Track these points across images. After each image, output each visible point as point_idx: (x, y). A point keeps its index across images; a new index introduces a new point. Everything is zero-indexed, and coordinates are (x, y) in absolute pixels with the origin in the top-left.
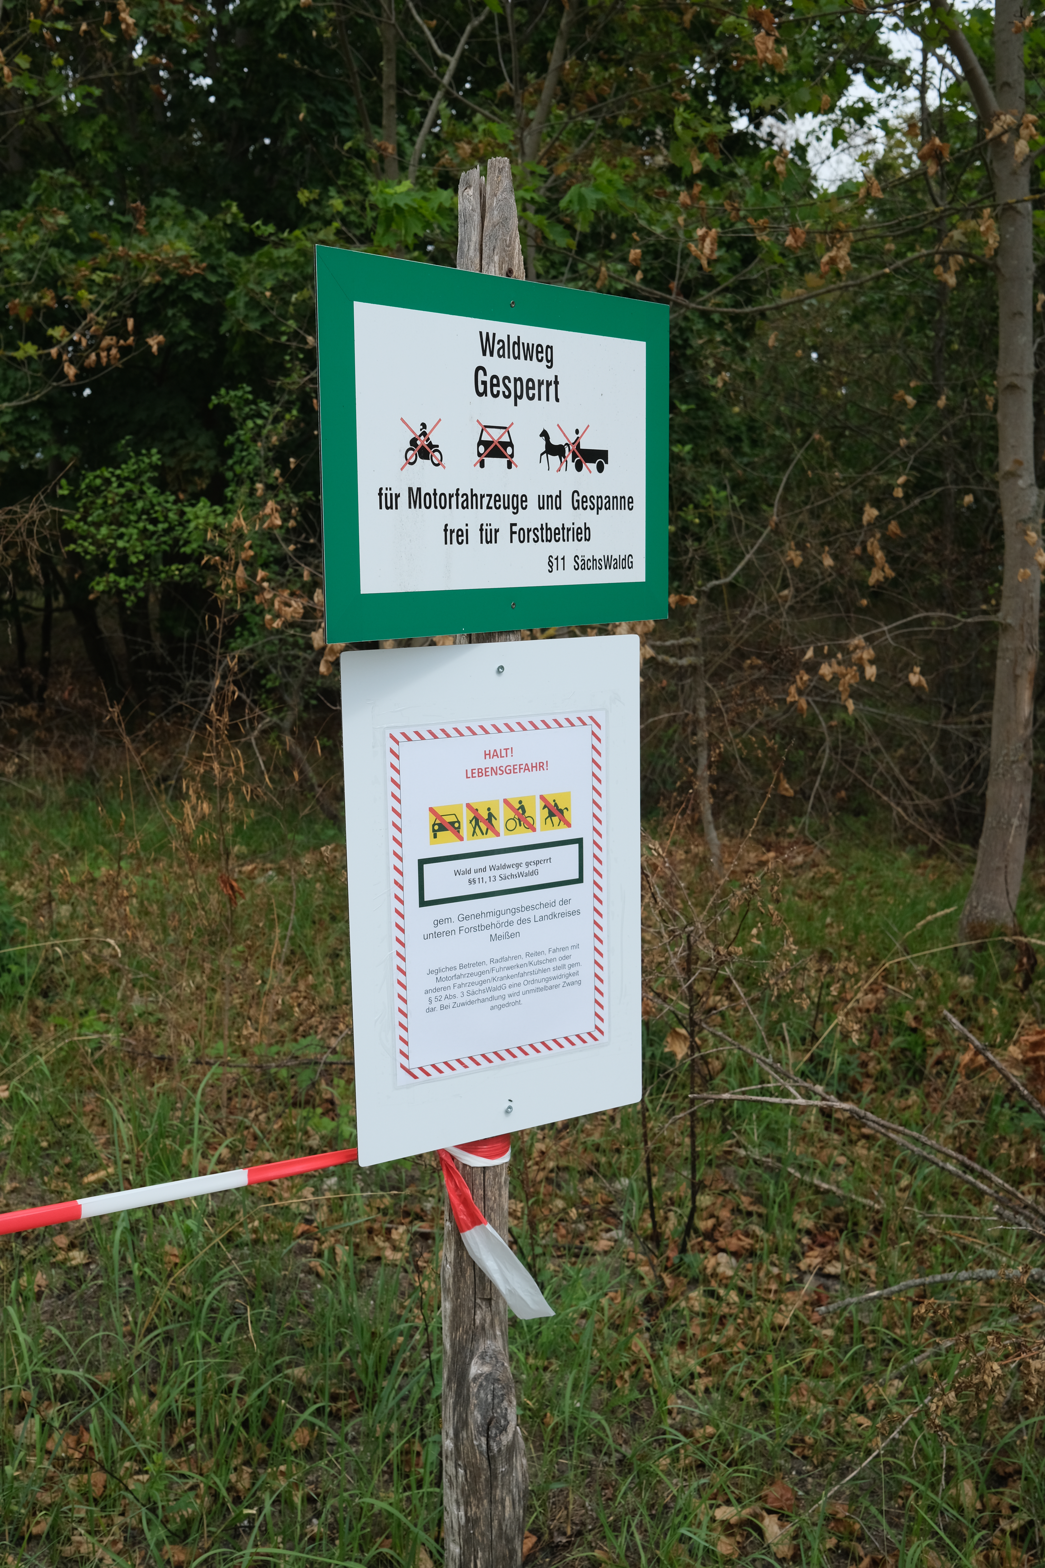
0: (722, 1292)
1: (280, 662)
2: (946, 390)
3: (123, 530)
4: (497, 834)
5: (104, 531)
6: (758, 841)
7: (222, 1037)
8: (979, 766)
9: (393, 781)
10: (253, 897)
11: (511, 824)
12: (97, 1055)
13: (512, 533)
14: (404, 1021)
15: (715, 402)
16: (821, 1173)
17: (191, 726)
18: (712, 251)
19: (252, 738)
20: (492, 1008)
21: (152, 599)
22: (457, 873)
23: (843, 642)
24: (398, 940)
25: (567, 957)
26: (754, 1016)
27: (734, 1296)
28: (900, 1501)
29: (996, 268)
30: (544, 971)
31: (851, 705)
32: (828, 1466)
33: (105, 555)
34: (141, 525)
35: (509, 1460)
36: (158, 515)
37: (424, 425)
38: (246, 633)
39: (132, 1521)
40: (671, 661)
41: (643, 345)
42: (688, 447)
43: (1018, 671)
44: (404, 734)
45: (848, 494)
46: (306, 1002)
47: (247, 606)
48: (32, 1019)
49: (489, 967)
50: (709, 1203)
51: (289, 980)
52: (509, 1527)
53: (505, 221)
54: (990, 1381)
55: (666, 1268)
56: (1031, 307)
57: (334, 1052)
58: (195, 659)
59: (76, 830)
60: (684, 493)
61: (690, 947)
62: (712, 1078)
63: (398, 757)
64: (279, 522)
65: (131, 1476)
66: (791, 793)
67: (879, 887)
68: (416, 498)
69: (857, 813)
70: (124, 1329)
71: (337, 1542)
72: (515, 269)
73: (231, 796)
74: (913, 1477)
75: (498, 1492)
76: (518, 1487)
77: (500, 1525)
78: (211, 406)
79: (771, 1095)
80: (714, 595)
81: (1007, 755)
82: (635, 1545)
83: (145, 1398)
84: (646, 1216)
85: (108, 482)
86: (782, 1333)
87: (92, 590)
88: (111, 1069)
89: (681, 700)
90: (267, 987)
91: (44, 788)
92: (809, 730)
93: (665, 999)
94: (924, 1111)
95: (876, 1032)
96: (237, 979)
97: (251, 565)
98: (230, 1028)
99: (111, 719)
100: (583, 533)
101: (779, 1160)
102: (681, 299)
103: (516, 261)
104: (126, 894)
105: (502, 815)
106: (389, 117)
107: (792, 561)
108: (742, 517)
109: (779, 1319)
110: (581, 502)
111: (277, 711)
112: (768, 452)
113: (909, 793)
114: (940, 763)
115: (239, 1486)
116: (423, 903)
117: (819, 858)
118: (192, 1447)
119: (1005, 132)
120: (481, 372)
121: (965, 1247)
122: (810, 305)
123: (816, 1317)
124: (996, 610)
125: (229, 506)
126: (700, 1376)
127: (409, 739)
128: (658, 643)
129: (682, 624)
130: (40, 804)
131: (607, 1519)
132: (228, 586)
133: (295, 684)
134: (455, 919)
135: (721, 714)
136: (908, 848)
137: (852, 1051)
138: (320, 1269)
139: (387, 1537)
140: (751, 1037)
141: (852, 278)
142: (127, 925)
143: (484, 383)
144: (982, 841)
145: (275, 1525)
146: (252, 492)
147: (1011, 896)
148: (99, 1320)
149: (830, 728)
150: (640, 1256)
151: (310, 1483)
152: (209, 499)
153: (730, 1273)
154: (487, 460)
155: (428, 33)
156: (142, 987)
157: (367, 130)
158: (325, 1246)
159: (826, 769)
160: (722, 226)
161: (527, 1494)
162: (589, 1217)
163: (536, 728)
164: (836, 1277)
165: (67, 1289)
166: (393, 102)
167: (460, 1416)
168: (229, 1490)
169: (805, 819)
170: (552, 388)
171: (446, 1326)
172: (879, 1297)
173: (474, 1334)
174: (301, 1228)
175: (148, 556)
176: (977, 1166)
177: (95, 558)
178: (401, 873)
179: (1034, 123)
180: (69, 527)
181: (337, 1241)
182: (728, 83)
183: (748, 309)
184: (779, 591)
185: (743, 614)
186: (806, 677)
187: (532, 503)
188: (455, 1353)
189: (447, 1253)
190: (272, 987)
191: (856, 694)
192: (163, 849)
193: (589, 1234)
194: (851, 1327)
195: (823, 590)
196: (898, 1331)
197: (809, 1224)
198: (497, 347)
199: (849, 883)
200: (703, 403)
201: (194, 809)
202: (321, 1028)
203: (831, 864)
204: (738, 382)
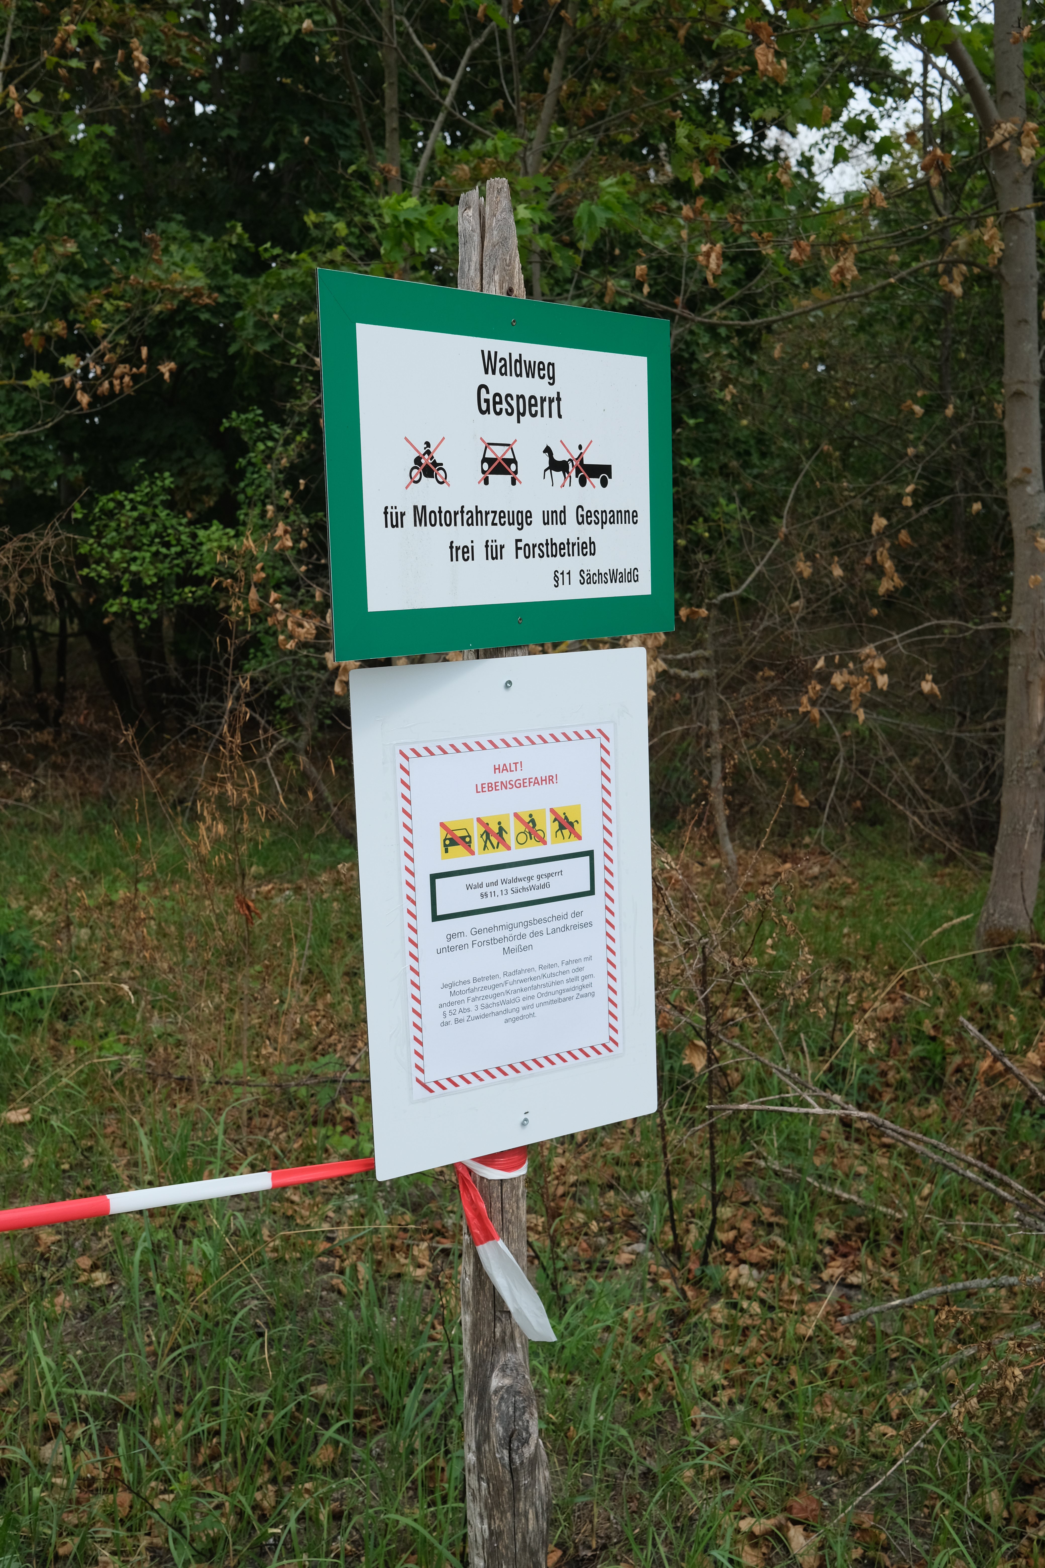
0: (745, 1304)
1: (294, 683)
2: (953, 398)
3: (136, 554)
4: (509, 848)
5: (117, 554)
6: (774, 853)
7: (241, 1057)
8: (994, 774)
9: (403, 796)
10: (269, 918)
11: (522, 838)
12: (117, 1076)
13: (518, 549)
14: (418, 1035)
15: (724, 414)
16: (842, 1183)
17: (206, 748)
18: (718, 266)
19: (267, 758)
20: (507, 1021)
21: (166, 622)
22: (469, 887)
23: (855, 651)
24: (411, 955)
25: (580, 969)
26: (773, 1028)
27: (756, 1308)
28: (926, 1510)
29: (1001, 277)
30: (558, 983)
31: (861, 715)
32: (854, 1476)
33: (118, 578)
34: (154, 549)
35: (532, 1473)
36: (171, 538)
37: (428, 444)
38: (259, 654)
39: (158, 1541)
40: (683, 674)
41: (643, 360)
42: (697, 461)
43: (1030, 678)
44: (413, 750)
45: (859, 503)
46: (324, 1021)
47: (260, 628)
48: (52, 1042)
49: (502, 980)
50: (729, 1215)
51: (307, 999)
52: (533, 1539)
53: (504, 240)
54: (1011, 1387)
55: (688, 1280)
56: (1036, 314)
57: (353, 1069)
58: (209, 681)
59: (94, 854)
60: (694, 506)
61: (705, 959)
62: (731, 1090)
63: (408, 773)
64: (289, 543)
65: (156, 1496)
66: (806, 803)
67: (895, 896)
68: (422, 516)
69: (873, 823)
70: (148, 1349)
71: (363, 1559)
72: (515, 288)
73: (245, 817)
74: (937, 1486)
75: (521, 1505)
76: (541, 1499)
77: (524, 1537)
78: (222, 429)
79: (791, 1105)
80: (726, 607)
81: (1021, 761)
82: (660, 1558)
83: (170, 1418)
84: (667, 1229)
85: (120, 505)
86: (805, 1344)
87: (106, 614)
88: (131, 1091)
89: (694, 713)
90: (285, 1006)
91: (62, 812)
92: (823, 741)
93: (681, 1011)
94: (944, 1119)
95: (895, 1043)
96: (256, 999)
97: (264, 586)
98: (249, 1049)
99: (126, 742)
100: (588, 548)
101: (800, 1171)
102: (687, 313)
103: (516, 280)
104: (143, 916)
105: (513, 829)
106: (392, 140)
107: (801, 573)
108: (751, 530)
109: (802, 1330)
110: (585, 517)
111: (292, 731)
112: (777, 464)
113: (925, 801)
114: (955, 771)
115: (265, 1504)
116: (436, 918)
117: (836, 869)
118: (216, 1466)
119: (1006, 140)
120: (483, 390)
121: (986, 1256)
122: (815, 317)
123: (839, 1327)
124: (1008, 616)
125: (241, 528)
126: (724, 1388)
127: (419, 755)
128: (670, 656)
129: (694, 637)
130: (57, 828)
131: (631, 1533)
132: (238, 607)
133: (309, 704)
134: (467, 933)
135: (735, 726)
136: (925, 857)
137: (871, 1061)
138: (342, 1287)
139: (413, 1553)
140: (770, 1048)
141: (858, 289)
142: (145, 947)
143: (487, 401)
144: (997, 848)
145: (301, 1543)
146: (263, 513)
147: (1028, 903)
148: (122, 1341)
149: (845, 737)
150: (662, 1269)
151: (335, 1500)
152: (221, 522)
153: (752, 1284)
154: (492, 478)
155: (429, 57)
156: (161, 1009)
157: (371, 152)
158: (347, 1263)
159: (841, 779)
160: (726, 241)
161: (550, 1507)
162: (611, 1230)
163: (545, 742)
164: (857, 1287)
165: (90, 1310)
166: (395, 125)
167: (482, 1429)
168: (254, 1508)
169: (821, 830)
170: (555, 405)
171: (466, 1339)
172: (901, 1306)
173: (494, 1347)
174: (323, 1246)
175: (161, 579)
176: (995, 1172)
177: (109, 581)
178: (413, 888)
179: (1035, 131)
180: (82, 551)
181: (359, 1259)
182: (732, 96)
183: (752, 322)
184: (791, 602)
185: (753, 627)
186: (818, 687)
187: (537, 518)
188: (476, 1366)
189: (466, 1267)
190: (290, 1005)
191: (868, 704)
192: (180, 871)
193: (610, 1248)
194: (874, 1336)
195: (834, 600)
196: (921, 1340)
197: (831, 1234)
198: (499, 365)
199: (865, 893)
200: (713, 415)
201: (209, 829)
202: (339, 1046)
203: (848, 874)
204: (745, 395)
